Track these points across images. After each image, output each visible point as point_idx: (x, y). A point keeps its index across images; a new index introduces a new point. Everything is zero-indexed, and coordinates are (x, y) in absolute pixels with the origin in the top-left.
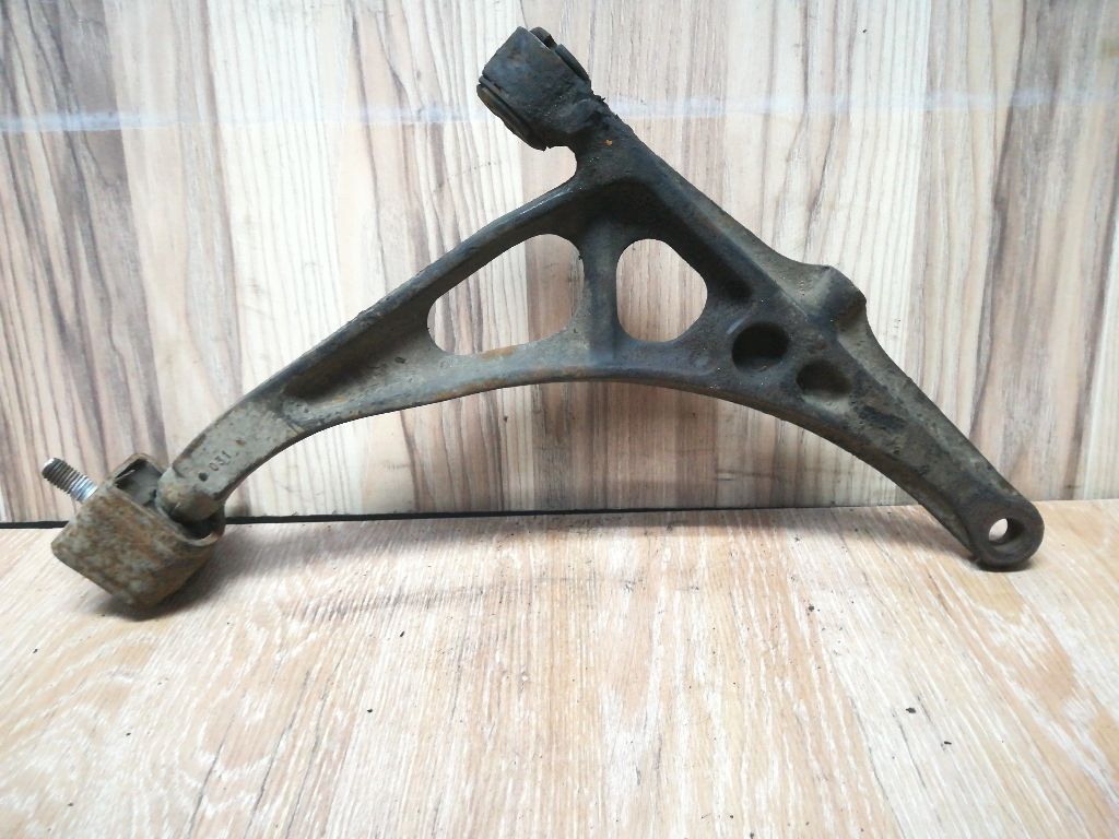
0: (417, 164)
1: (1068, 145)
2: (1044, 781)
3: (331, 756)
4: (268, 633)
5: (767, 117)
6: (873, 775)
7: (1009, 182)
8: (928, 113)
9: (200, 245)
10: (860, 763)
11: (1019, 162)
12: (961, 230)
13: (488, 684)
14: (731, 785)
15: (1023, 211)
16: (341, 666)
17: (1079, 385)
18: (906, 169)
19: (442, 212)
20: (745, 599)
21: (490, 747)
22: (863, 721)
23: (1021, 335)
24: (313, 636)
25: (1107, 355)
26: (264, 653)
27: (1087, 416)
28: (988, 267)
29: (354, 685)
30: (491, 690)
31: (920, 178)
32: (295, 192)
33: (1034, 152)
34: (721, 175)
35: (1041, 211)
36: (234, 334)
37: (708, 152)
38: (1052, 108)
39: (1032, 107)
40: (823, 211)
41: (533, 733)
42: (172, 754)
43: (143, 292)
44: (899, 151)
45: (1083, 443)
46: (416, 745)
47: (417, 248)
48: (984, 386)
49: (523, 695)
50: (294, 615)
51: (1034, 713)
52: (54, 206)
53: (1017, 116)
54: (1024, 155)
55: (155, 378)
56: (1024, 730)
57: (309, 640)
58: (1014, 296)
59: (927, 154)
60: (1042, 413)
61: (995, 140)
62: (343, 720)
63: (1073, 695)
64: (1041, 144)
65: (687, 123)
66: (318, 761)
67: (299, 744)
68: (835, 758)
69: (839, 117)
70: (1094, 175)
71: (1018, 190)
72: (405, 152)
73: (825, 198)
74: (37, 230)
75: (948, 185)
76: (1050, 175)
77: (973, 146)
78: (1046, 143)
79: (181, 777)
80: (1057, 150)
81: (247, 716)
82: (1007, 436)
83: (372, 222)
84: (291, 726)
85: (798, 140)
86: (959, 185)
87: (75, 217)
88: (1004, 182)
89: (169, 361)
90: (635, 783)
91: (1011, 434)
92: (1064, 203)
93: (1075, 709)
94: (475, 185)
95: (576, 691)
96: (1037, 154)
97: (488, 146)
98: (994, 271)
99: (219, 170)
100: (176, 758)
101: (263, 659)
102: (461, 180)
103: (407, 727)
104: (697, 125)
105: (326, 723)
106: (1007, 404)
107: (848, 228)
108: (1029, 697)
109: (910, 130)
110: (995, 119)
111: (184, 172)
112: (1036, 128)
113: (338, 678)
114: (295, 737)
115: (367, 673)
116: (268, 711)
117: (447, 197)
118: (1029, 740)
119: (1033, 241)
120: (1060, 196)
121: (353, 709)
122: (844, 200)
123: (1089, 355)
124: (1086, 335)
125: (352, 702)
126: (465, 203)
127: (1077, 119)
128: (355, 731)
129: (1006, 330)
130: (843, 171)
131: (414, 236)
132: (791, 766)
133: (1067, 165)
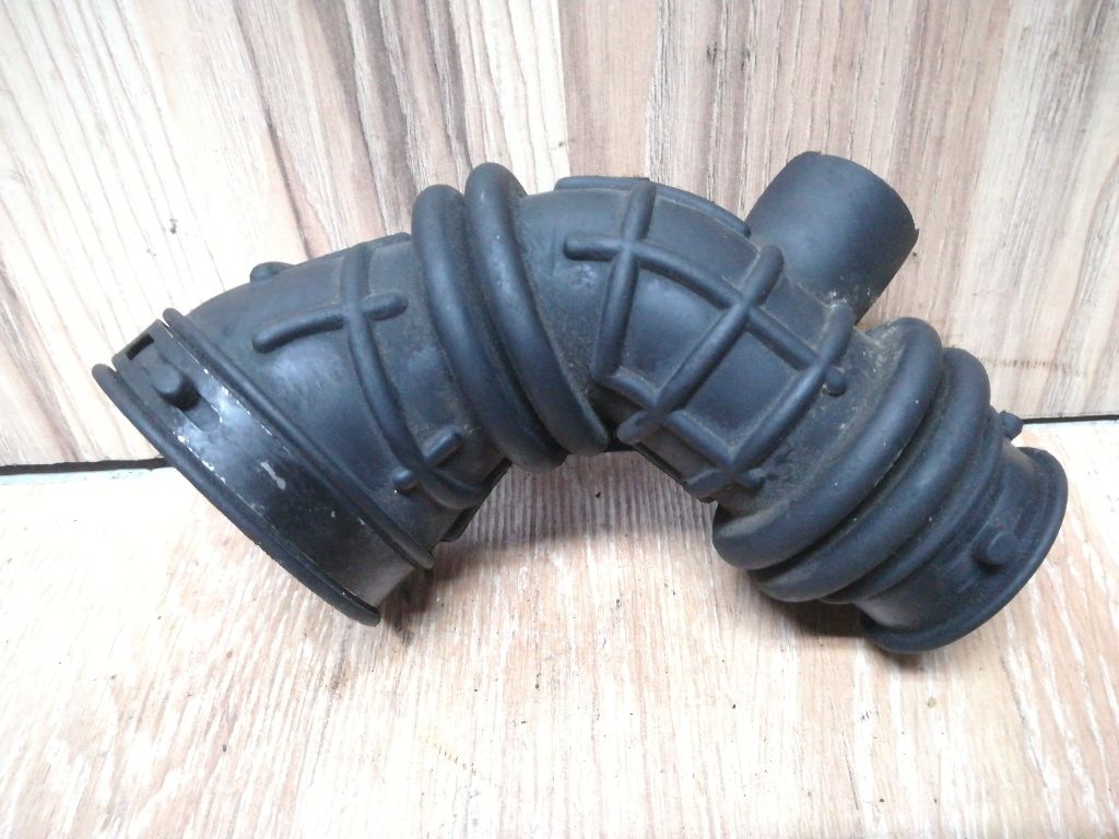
4: (88, 770)
20: (1036, 678)
50: (140, 720)
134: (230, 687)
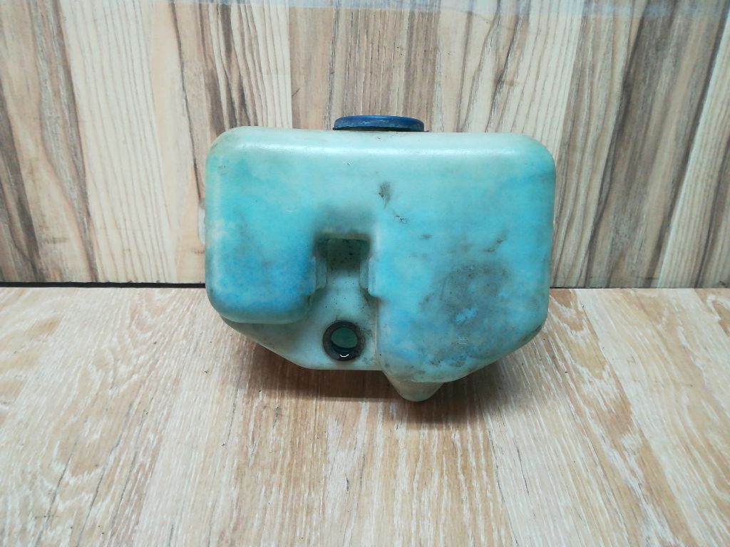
0: (210, 34)
1: (679, 47)
2: (603, 491)
3: (144, 468)
4: (104, 374)
5: (470, 14)
6: (497, 485)
7: (635, 72)
8: (585, 18)
9: (49, 88)
10: (489, 476)
11: (644, 58)
12: (599, 106)
13: (253, 415)
14: (407, 492)
15: (642, 93)
16: (153, 401)
17: (664, 213)
18: (565, 59)
19: (230, 72)
21: (251, 463)
22: (495, 446)
23: (630, 179)
24: (135, 377)
25: (685, 194)
26: (100, 390)
27: (666, 234)
28: (614, 131)
29: (163, 414)
30: (255, 421)
31: (574, 65)
32: (119, 52)
33: (654, 52)
34: (435, 56)
35: (654, 93)
36: (79, 155)
37: (426, 39)
38: (671, 19)
39: (657, 18)
40: (505, 88)
41: (281, 452)
42: (36, 464)
43: (9, 122)
44: (562, 45)
45: (662, 251)
46: (202, 459)
47: (212, 100)
48: (603, 211)
49: (277, 424)
51: (603, 443)
53: (646, 24)
54: (648, 53)
55: (23, 185)
56: (595, 455)
57: (132, 380)
58: (629, 152)
59: (581, 50)
60: (638, 231)
61: (629, 41)
62: (153, 442)
63: (629, 431)
64: (660, 46)
65: (412, 14)
66: (135, 471)
67: (123, 457)
68: (474, 472)
69: (521, 16)
70: (694, 71)
71: (641, 77)
72: (202, 26)
73: (508, 77)
75: (593, 72)
76: (664, 68)
77: (613, 44)
78: (664, 45)
79: (42, 481)
80: (671, 50)
81: (87, 436)
82: (613, 244)
83: (178, 78)
84: (118, 444)
85: (491, 32)
86: (601, 72)
88: (632, 71)
89: (31, 172)
90: (345, 489)
91: (616, 244)
92: (671, 89)
93: (629, 441)
94: (255, 54)
95: (312, 422)
96: (656, 53)
97: (264, 24)
98: (618, 134)
99: (60, 33)
100: (38, 468)
101: (100, 393)
102: (244, 49)
103: (197, 446)
104: (419, 17)
105: (142, 442)
106: (616, 224)
107: (521, 99)
108: (601, 431)
109: (571, 30)
110: (631, 26)
111: (34, 34)
112: (658, 33)
113: (151, 409)
114: (120, 454)
115: (171, 406)
116: (102, 433)
117: (234, 62)
118: (597, 462)
119: (647, 115)
120: (669, 84)
121: (161, 432)
122: (520, 80)
123: (673, 194)
124: (673, 181)
125: (160, 427)
126: (247, 68)
127: (687, 28)
128: (162, 448)
129: (621, 175)
130: (521, 58)
131: (210, 90)
132: (446, 478)
133: (676, 62)
134: (156, 352)
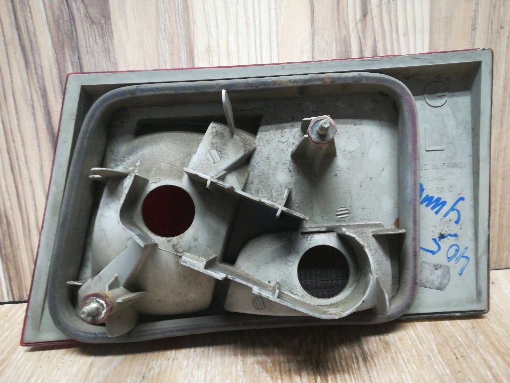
52: (49, 43)
74: (35, 63)
87: (66, 51)
99: (186, 8)
